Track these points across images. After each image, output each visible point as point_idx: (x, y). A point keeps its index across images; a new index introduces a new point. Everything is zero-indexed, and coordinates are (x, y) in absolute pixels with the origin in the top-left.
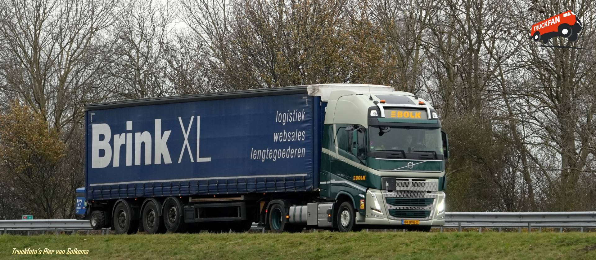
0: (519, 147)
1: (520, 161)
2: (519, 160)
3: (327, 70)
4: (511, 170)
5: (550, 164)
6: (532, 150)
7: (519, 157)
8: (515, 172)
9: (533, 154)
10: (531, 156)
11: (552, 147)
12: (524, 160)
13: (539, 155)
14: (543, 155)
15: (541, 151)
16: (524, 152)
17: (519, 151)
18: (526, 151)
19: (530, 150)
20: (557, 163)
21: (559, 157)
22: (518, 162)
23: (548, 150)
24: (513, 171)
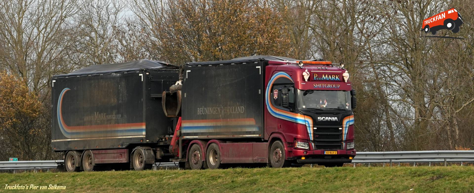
0: (382, 103)
1: (384, 113)
2: (383, 112)
4: (377, 120)
5: (406, 115)
6: (393, 105)
7: (383, 110)
8: (381, 121)
9: (393, 108)
10: (392, 109)
11: (408, 102)
12: (387, 112)
13: (398, 109)
14: (401, 108)
15: (400, 106)
16: (387, 107)
17: (383, 106)
18: (389, 106)
19: (391, 105)
20: (411, 114)
21: (413, 110)
22: (383, 114)
23: (405, 105)
24: (379, 121)
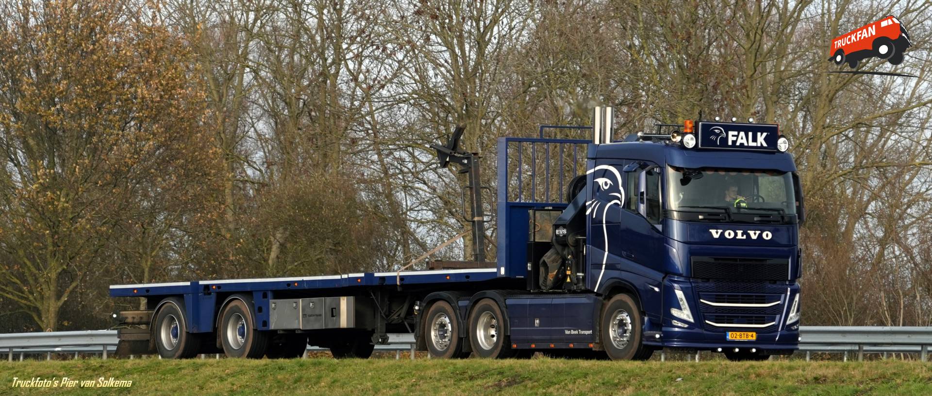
0: (396, 226)
1: (399, 248)
2: (397, 246)
3: (100, 107)
4: (385, 262)
5: (446, 252)
6: (418, 231)
7: (398, 241)
8: (392, 264)
9: (418, 236)
10: (416, 240)
11: (450, 226)
12: (405, 245)
13: (428, 238)
14: (435, 239)
15: (432, 233)
16: (407, 233)
17: (398, 232)
18: (409, 232)
19: (415, 230)
20: (456, 251)
21: (460, 241)
22: (397, 249)
23: (443, 231)
24: (388, 264)
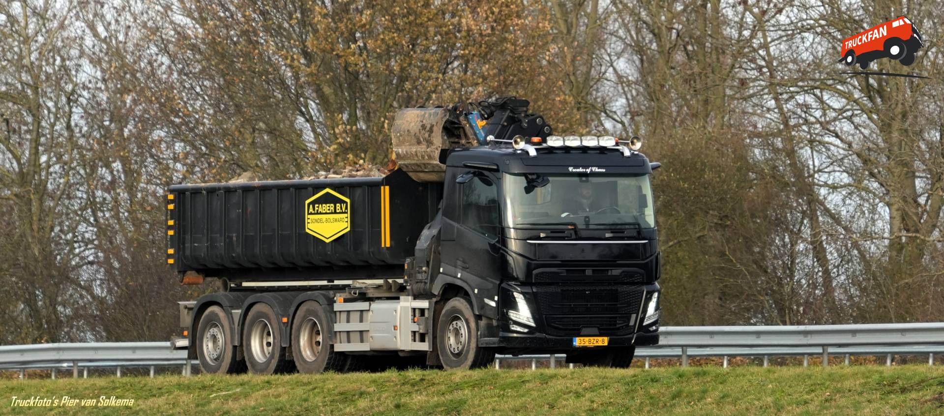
0: (800, 193)
1: (805, 222)
2: (803, 219)
4: (787, 240)
5: (867, 226)
6: (829, 198)
7: (803, 213)
8: (796, 243)
9: (830, 206)
10: (827, 210)
11: (870, 192)
12: (813, 218)
13: (843, 208)
14: (851, 208)
15: (848, 201)
16: (814, 201)
17: (803, 201)
18: (818, 201)
19: (825, 198)
20: (880, 224)
21: (884, 211)
22: (802, 223)
23: (862, 198)
24: (791, 242)
